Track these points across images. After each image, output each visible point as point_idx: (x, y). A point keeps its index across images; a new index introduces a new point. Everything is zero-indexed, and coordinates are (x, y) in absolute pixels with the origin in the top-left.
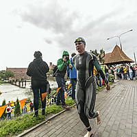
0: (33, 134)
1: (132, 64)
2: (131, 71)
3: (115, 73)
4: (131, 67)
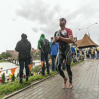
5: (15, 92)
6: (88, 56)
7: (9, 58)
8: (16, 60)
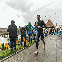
0: (10, 59)
1: (55, 28)
6: (50, 33)
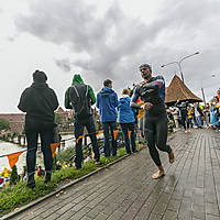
2: (197, 114)
3: (175, 117)
4: (199, 109)
5: (17, 210)
7: (3, 132)
8: (20, 137)
